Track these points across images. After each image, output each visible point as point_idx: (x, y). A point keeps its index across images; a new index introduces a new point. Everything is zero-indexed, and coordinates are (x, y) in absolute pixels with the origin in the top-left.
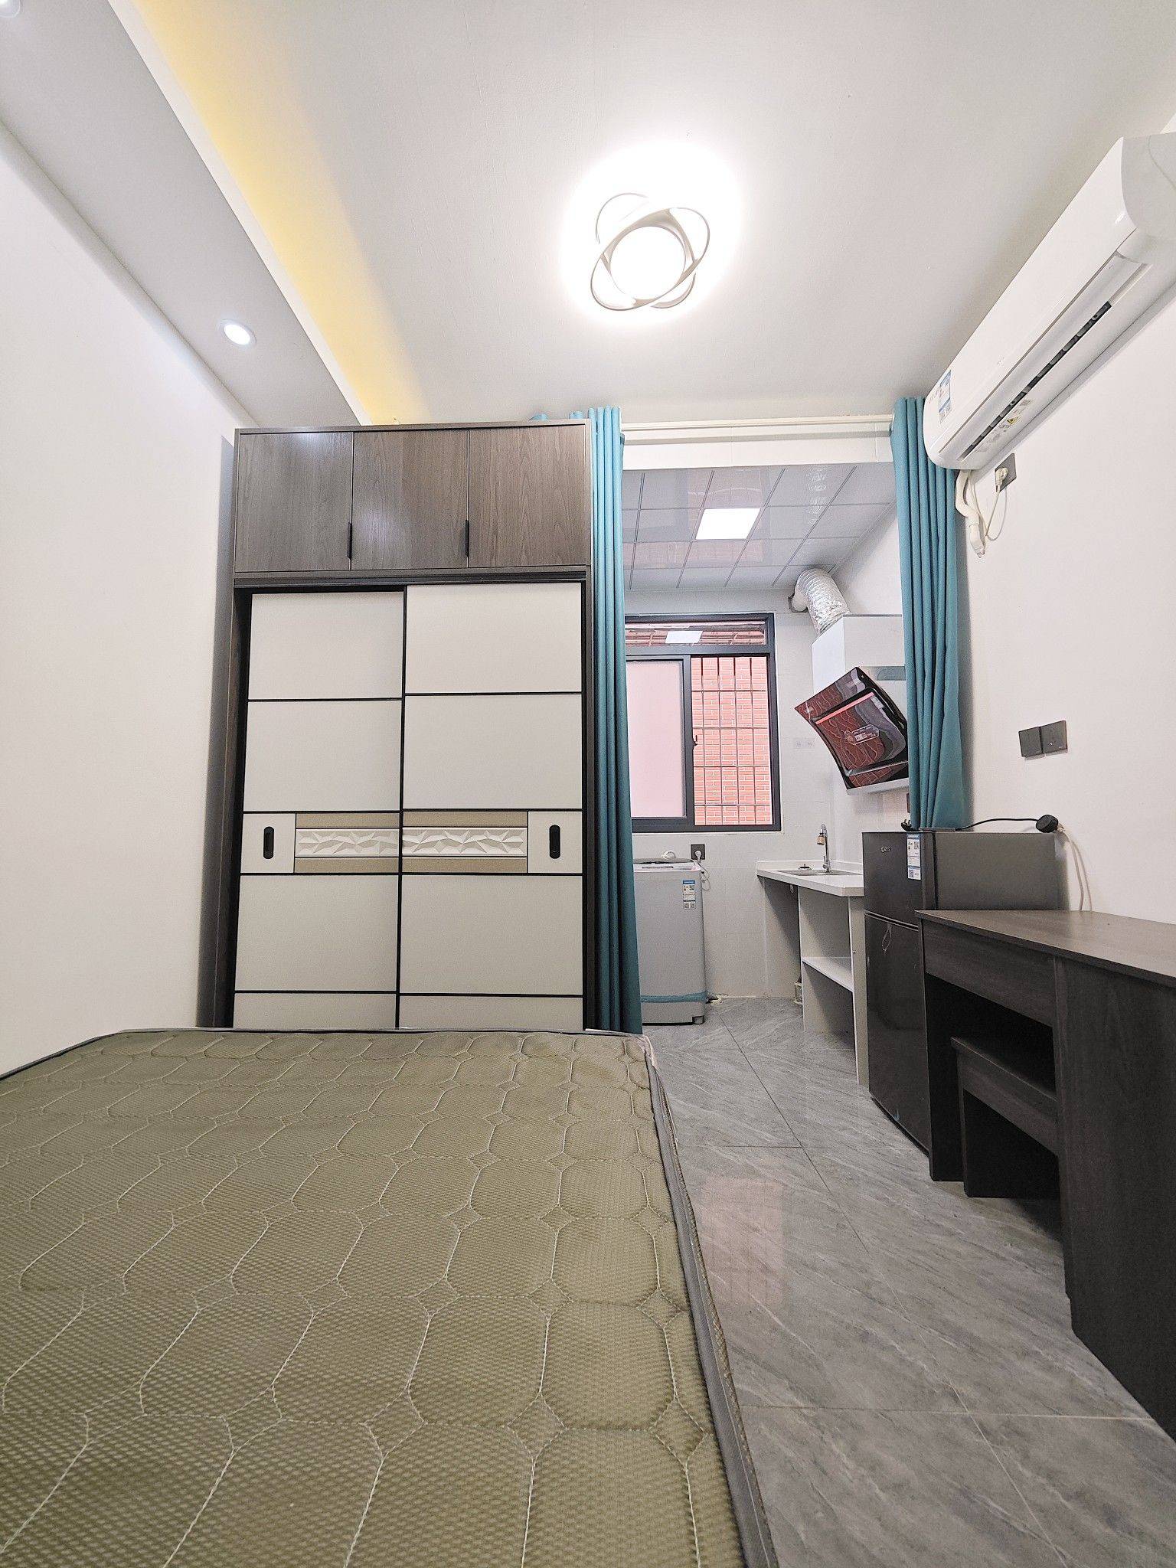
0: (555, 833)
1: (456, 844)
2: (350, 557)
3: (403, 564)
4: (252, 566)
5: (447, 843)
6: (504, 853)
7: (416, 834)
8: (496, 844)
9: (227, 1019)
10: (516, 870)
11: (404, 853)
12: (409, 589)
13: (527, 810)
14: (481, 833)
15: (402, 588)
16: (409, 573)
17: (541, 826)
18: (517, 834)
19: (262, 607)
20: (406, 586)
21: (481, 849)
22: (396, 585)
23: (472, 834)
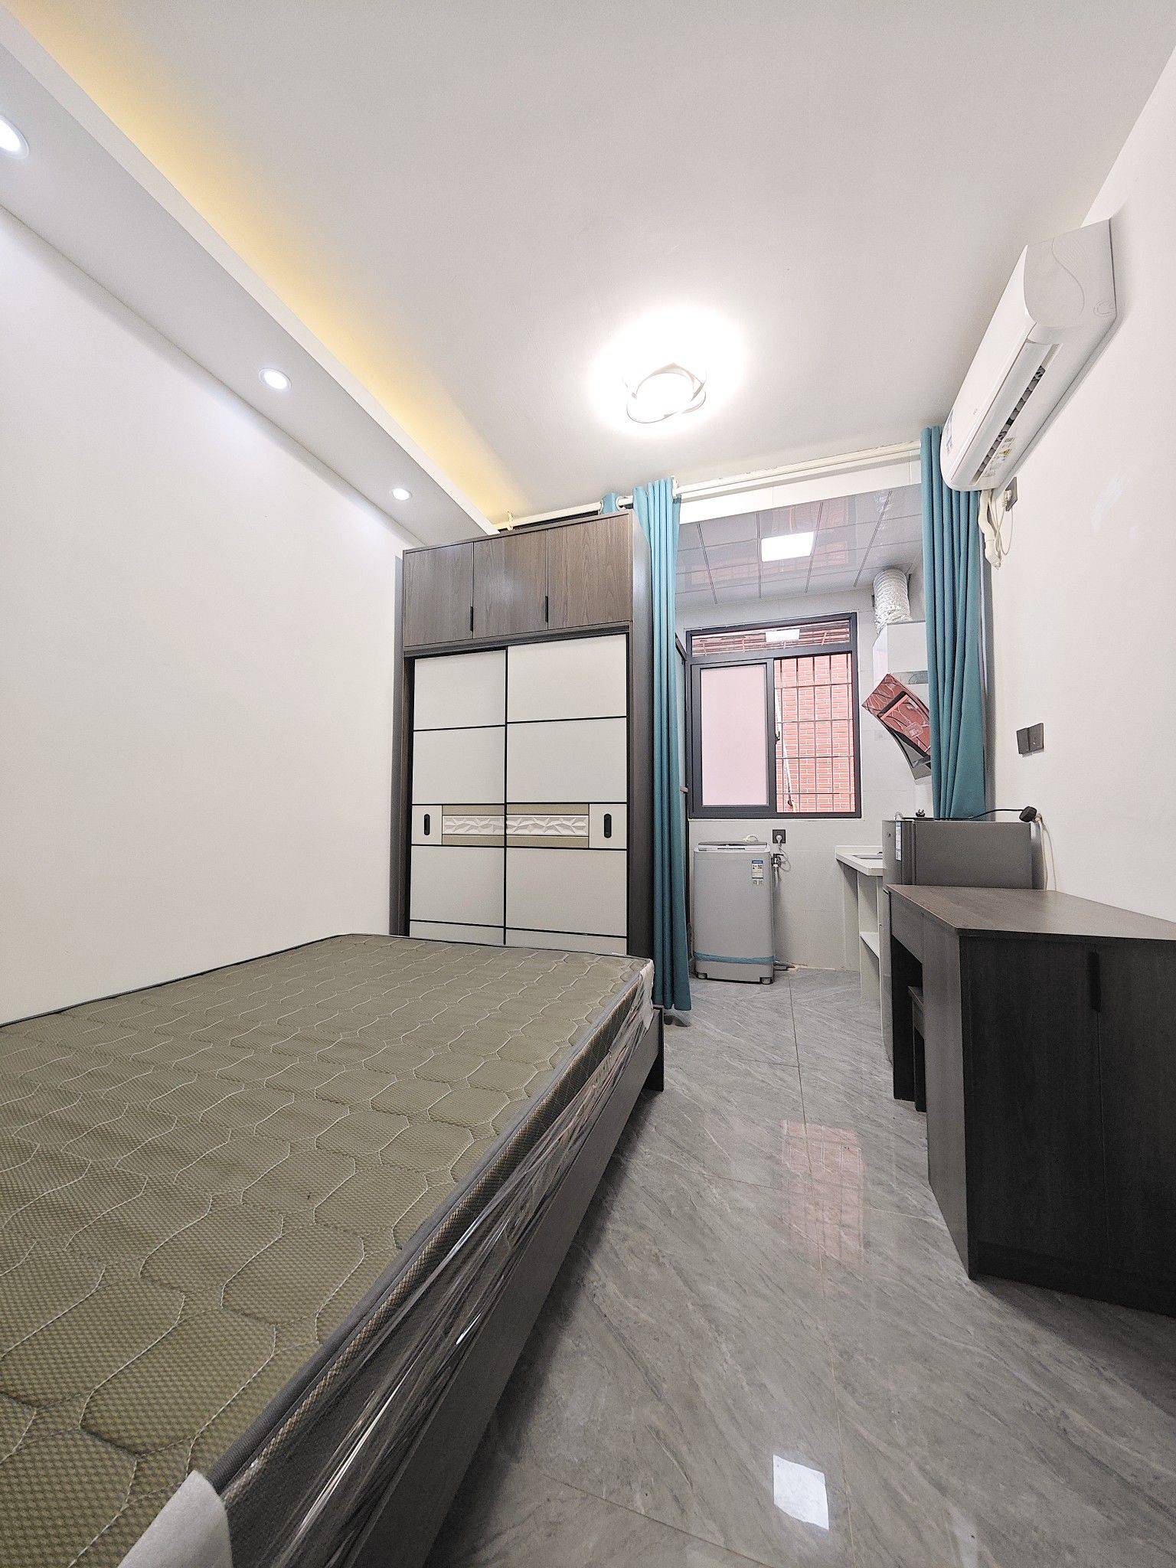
0: (608, 819)
1: (541, 827)
2: (472, 630)
3: (505, 631)
4: (413, 642)
5: (535, 826)
6: (573, 834)
7: (515, 820)
8: (567, 827)
9: (407, 933)
10: (583, 846)
11: (508, 832)
12: (509, 648)
13: (589, 803)
14: (558, 819)
15: (505, 648)
16: (510, 637)
17: (598, 814)
18: (582, 820)
19: (421, 667)
20: (507, 646)
21: (558, 831)
22: (501, 646)
23: (552, 820)
